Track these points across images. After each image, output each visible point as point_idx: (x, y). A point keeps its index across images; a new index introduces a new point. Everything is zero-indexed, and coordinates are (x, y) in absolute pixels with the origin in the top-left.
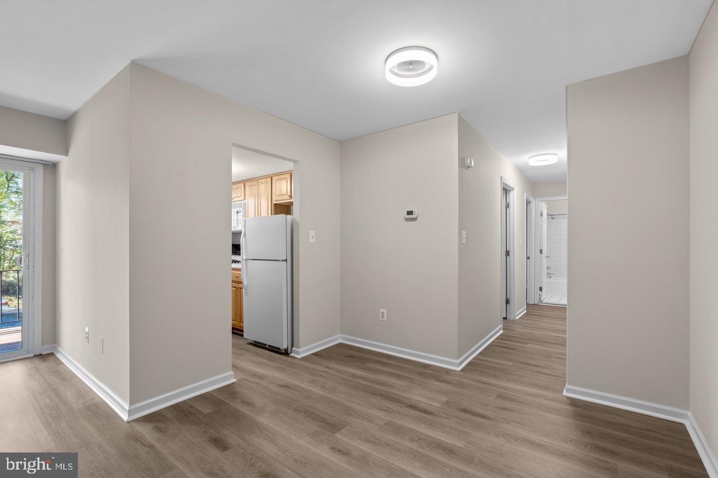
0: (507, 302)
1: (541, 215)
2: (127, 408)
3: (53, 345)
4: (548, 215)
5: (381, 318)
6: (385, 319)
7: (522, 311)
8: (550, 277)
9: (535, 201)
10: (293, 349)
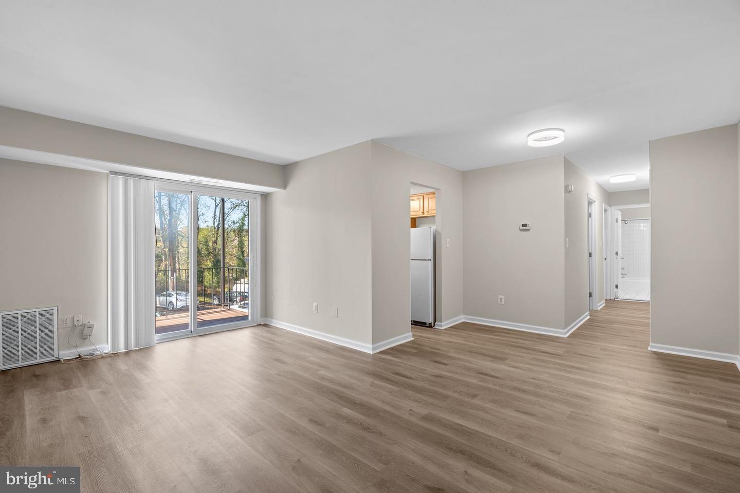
0: (590, 295)
1: (617, 221)
2: (371, 347)
3: (265, 318)
4: (622, 220)
5: (499, 302)
6: (503, 302)
7: (602, 304)
8: (623, 277)
9: (611, 209)
10: (436, 323)
